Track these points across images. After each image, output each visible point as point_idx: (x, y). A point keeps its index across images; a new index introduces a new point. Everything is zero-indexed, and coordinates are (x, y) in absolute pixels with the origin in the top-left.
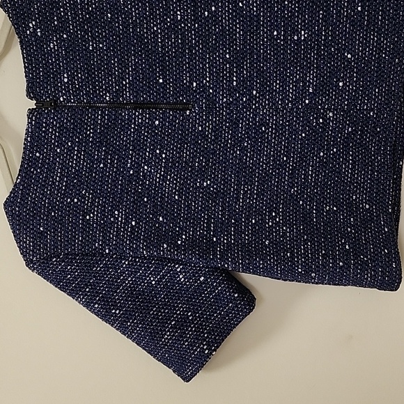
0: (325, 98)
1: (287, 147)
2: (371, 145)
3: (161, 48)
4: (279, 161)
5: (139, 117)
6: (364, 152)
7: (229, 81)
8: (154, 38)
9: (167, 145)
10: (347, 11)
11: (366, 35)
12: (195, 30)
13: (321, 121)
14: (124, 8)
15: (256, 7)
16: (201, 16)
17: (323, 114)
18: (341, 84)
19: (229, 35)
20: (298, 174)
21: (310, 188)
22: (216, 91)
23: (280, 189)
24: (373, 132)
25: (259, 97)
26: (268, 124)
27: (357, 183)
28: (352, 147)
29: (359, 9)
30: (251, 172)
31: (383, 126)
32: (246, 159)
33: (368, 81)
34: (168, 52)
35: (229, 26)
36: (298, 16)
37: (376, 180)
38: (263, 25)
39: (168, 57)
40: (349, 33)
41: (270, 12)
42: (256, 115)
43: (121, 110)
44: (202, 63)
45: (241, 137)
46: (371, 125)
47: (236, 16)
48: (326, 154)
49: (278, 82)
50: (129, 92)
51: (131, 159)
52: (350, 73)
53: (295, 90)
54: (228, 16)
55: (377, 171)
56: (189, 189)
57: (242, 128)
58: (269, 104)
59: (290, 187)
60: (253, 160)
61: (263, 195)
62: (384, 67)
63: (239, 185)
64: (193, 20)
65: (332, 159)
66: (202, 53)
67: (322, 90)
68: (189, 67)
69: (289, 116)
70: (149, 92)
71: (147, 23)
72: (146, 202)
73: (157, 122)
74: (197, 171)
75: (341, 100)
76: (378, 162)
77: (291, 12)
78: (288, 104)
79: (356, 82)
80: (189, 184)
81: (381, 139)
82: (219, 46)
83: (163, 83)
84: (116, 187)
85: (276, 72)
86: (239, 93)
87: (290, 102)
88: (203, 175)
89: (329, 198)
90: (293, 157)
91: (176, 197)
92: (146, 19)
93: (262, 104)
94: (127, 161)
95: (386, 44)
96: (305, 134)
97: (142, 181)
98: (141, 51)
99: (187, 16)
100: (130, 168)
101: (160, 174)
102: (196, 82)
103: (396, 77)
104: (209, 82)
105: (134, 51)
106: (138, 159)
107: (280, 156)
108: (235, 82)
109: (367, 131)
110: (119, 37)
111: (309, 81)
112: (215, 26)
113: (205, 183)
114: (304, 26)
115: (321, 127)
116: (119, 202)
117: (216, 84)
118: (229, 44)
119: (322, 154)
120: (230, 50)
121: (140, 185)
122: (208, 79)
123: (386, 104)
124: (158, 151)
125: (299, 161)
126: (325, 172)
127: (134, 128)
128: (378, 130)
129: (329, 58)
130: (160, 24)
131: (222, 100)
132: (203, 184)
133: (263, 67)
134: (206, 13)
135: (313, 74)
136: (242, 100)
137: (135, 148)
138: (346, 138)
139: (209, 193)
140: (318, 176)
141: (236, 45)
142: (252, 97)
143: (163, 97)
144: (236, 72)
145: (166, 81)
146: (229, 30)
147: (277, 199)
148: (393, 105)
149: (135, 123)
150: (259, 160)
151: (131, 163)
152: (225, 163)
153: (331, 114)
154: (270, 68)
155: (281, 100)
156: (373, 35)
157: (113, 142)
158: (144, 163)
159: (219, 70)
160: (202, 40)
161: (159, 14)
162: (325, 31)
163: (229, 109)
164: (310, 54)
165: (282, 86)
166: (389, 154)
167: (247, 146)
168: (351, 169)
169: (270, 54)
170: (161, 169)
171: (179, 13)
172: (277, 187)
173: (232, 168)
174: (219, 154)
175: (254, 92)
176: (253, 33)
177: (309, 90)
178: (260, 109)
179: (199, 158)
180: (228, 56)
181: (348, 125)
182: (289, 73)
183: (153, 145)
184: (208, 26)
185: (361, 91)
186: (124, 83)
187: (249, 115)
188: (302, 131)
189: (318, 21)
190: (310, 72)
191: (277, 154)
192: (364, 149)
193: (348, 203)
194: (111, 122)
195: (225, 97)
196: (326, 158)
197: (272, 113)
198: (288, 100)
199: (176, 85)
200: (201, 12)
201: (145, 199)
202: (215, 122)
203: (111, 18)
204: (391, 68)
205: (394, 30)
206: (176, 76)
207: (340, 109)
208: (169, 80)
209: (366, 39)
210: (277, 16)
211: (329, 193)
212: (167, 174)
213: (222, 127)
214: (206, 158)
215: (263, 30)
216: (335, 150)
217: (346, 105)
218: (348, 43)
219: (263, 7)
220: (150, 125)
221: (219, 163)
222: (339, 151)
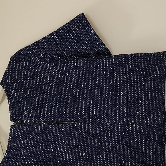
0: (132, 118)
1: (117, 139)
2: (152, 137)
3: (65, 99)
4: (114, 144)
5: (56, 127)
6: (149, 140)
7: (92, 112)
8: (62, 95)
9: (67, 139)
10: (139, 84)
11: (147, 93)
12: (78, 92)
13: (130, 128)
14: (50, 84)
15: (102, 83)
16: (80, 87)
17: (131, 125)
18: (138, 113)
19: (92, 94)
20: (122, 150)
21: (127, 156)
22: (87, 116)
23: (115, 156)
24: (152, 132)
25: (105, 119)
26: (109, 130)
27: (147, 153)
28: (144, 138)
29: (144, 83)
30: (102, 149)
31: (156, 129)
32: (100, 144)
33: (149, 112)
34: (67, 101)
35: (92, 90)
36: (119, 86)
37: (155, 152)
38: (105, 90)
39: (68, 103)
40: (140, 93)
41: (108, 85)
42: (104, 126)
43: (48, 125)
44: (81, 105)
45: (98, 135)
46: (151, 129)
47: (94, 87)
48: (133, 141)
49: (112, 112)
50: (52, 117)
51: (52, 145)
52: (141, 108)
53: (119, 116)
54: (91, 87)
55: (155, 148)
56: (77, 157)
57: (98, 131)
58: (109, 121)
59: (119, 155)
60: (103, 144)
61: (108, 159)
62: (155, 106)
63: (97, 155)
64: (77, 88)
65: (136, 143)
66: (81, 101)
67: (130, 116)
68: (76, 107)
69: (117, 126)
70: (60, 117)
71: (59, 90)
72: (58, 163)
73: (63, 130)
74: (80, 149)
75: (138, 119)
76: (155, 144)
77: (116, 85)
78: (116, 121)
79: (144, 112)
80: (77, 155)
81: (156, 134)
82: (88, 98)
83: (65, 113)
84: (46, 157)
85: (111, 108)
86: (96, 117)
87: (117, 120)
88: (83, 151)
89: (136, 160)
90: (120, 143)
91: (71, 161)
92: (59, 88)
93: (106, 121)
94: (51, 146)
95: (155, 97)
96: (124, 133)
97: (57, 154)
98: (56, 101)
99: (75, 87)
100: (52, 149)
101: (64, 151)
102: (79, 113)
103: (160, 110)
104: (84, 113)
105: (54, 101)
106: (55, 145)
107: (114, 143)
108: (95, 113)
109: (150, 131)
110: (48, 95)
111: (125, 112)
112: (86, 90)
113: (83, 155)
114: (122, 90)
115: (131, 130)
116: (47, 163)
117: (87, 113)
118: (92, 98)
119: (131, 141)
120: (92, 99)
121: (56, 156)
122: (84, 112)
123: (157, 121)
124: (63, 141)
125: (122, 144)
126: (133, 149)
127: (54, 132)
128: (154, 131)
129: (133, 103)
130: (64, 90)
131: (90, 120)
132: (82, 155)
133: (106, 106)
134: (82, 86)
135: (126, 109)
136: (98, 120)
137: (54, 140)
138: (141, 135)
139: (85, 159)
140: (130, 150)
141: (95, 98)
142: (102, 118)
143: (65, 119)
144: (95, 108)
145: (67, 113)
146: (92, 92)
147: (113, 161)
148: (160, 121)
149: (54, 130)
150: (106, 144)
151: (52, 147)
152: (91, 146)
153: (134, 125)
154: (109, 107)
155: (114, 119)
156: (150, 93)
157: (45, 138)
158: (58, 146)
159: (88, 108)
160: (81, 96)
161: (64, 86)
162: (130, 92)
163: (93, 124)
164: (125, 101)
165: (114, 114)
166: (159, 141)
167: (100, 139)
168: (144, 147)
169: (108, 101)
170: (65, 149)
171: (71, 86)
172: (113, 155)
173: (94, 148)
174: (89, 142)
175: (103, 116)
176: (101, 93)
177: (125, 115)
178: (105, 123)
179: (81, 144)
180: (91, 102)
181: (142, 129)
182: (117, 108)
183: (62, 139)
184: (83, 90)
185: (146, 115)
186: (50, 114)
187: (101, 126)
188: (123, 132)
189: (127, 88)
190: (125, 108)
191: (113, 142)
192: (149, 139)
193: (143, 162)
194: (44, 130)
195: (91, 119)
196: (133, 143)
197: (110, 125)
198: (117, 119)
199: (71, 114)
200: (80, 85)
201: (58, 162)
202: (87, 129)
203: (44, 88)
204: (158, 106)
205: (158, 91)
206: (71, 110)
207: (138, 123)
208: (68, 112)
209: (147, 95)
210: (111, 86)
211: (135, 158)
212: (67, 151)
213: (90, 131)
214: (83, 144)
215: (105, 92)
216: (137, 139)
217: (141, 121)
218: (140, 96)
219: (105, 83)
220: (60, 131)
221: (89, 146)
222: (139, 140)
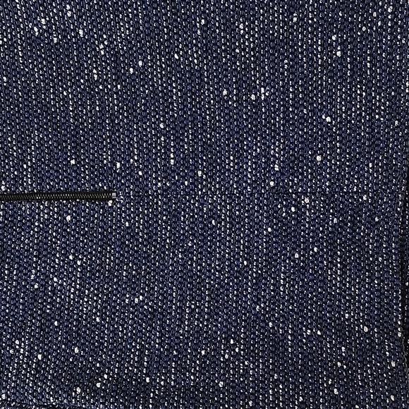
0: (298, 177)
1: (248, 248)
2: (368, 241)
3: (74, 118)
4: (238, 266)
5: (45, 211)
6: (358, 252)
7: (165, 159)
8: (63, 105)
9: (83, 248)
10: (322, 58)
11: (350, 89)
12: (117, 93)
13: (293, 209)
14: (24, 69)
15: (197, 59)
16: (124, 74)
17: (295, 200)
18: (319, 158)
19: (163, 98)
20: (265, 284)
21: (283, 304)
22: (147, 173)
23: (241, 305)
24: (369, 223)
25: (206, 180)
26: (220, 217)
27: (350, 295)
28: (340, 245)
29: (339, 54)
30: (199, 283)
31: (383, 214)
32: (191, 265)
33: (358, 153)
34: (82, 124)
35: (162, 85)
36: (255, 69)
37: (377, 290)
38: (208, 83)
39: (83, 130)
40: (326, 88)
41: (216, 64)
42: (202, 204)
43: (21, 203)
44: (128, 136)
45: (184, 234)
46: (366, 213)
47: (170, 72)
48: (304, 256)
49: (232, 158)
50: (31, 178)
51: (36, 268)
52: (331, 142)
53: (255, 169)
54: (161, 73)
55: (378, 278)
56: (115, 307)
57: (184, 222)
58: (220, 189)
59: (254, 302)
60: (201, 265)
61: (217, 314)
62: (379, 133)
63: (183, 300)
64: (114, 80)
65: (313, 262)
66: (127, 124)
67: (293, 168)
68: (110, 143)
69: (249, 205)
70: (57, 177)
71: (53, 87)
72: (56, 327)
73: (69, 218)
74: (126, 283)
75: (320, 181)
76: (378, 265)
77: (245, 63)
78: (246, 188)
79: (340, 154)
80: (115, 301)
81: (382, 232)
82: (150, 114)
83: (75, 165)
84: (17, 307)
85: (228, 145)
86: (178, 174)
87: (249, 185)
88: (134, 289)
89: (311, 317)
90: (257, 260)
91: (98, 320)
92: (53, 81)
93: (210, 189)
94: (30, 271)
95: (380, 101)
96: (272, 228)
97: (52, 298)
98: (46, 124)
99: (107, 75)
100: (35, 280)
101: (75, 288)
102: (120, 162)
103: (397, 146)
104: (137, 161)
105: (38, 124)
106: (45, 268)
107: (238, 260)
108: (172, 161)
109: (360, 221)
110: (18, 106)
111: (274, 156)
112: (143, 86)
113: (136, 300)
114: (264, 81)
115: (294, 219)
116: (21, 327)
117: (147, 163)
118: (163, 110)
119: (297, 256)
120: (164, 116)
121: (49, 303)
122: (136, 158)
123: (385, 184)
124: (71, 257)
125: (266, 266)
126: (303, 280)
127: (38, 226)
128: (377, 220)
129: (301, 124)
130: (71, 87)
131: (156, 184)
132: (134, 301)
133: (210, 139)
134: (131, 70)
135: (279, 146)
136: (183, 184)
137: (40, 253)
138: (330, 233)
139: (142, 313)
140: (293, 286)
141: (172, 110)
142: (197, 180)
143: (76, 183)
144: (174, 147)
145: (79, 163)
146: (162, 91)
147: (236, 321)
148: (395, 185)
149: (39, 220)
150: (210, 265)
151: (36, 274)
152: (163, 271)
153: (307, 200)
154: (220, 140)
155: (236, 182)
156: (361, 88)
157: (10, 246)
158: (53, 273)
159: (151, 144)
160: (127, 105)
161: (70, 75)
162: (293, 86)
163: (166, 197)
164: (275, 119)
165: (238, 164)
166: (394, 254)
167: (192, 246)
168: (340, 276)
169: (220, 121)
170: (75, 281)
171: (95, 71)
172: (237, 302)
173: (172, 277)
174: (154, 258)
175: (200, 173)
176: (193, 94)
177: (274, 167)
178: (208, 195)
179: (128, 265)
180: (162, 126)
181: (333, 214)
182: (247, 145)
183: (64, 248)
184: (135, 87)
185: (348, 166)
186: (25, 166)
187: (194, 204)
188: (267, 224)
189: (283, 74)
190: (274, 144)
191: (234, 256)
192: (358, 246)
193: (338, 325)
194: (7, 219)
195: (159, 181)
196: (303, 262)
197: (225, 201)
198: (246, 182)
199: (93, 167)
200: (124, 68)
201: (56, 323)
202: (148, 215)
203: (7, 82)
204: (388, 133)
205: (389, 80)
206: (93, 154)
207: (319, 192)
208: (84, 160)
209: (350, 96)
210: (226, 70)
211: (311, 311)
212: (84, 287)
213: (157, 222)
214: (136, 264)
215: (208, 90)
216: (315, 249)
217: (329, 187)
218: (326, 101)
219: (207, 58)
220: (60, 222)
221: (154, 271)
222: (322, 250)
